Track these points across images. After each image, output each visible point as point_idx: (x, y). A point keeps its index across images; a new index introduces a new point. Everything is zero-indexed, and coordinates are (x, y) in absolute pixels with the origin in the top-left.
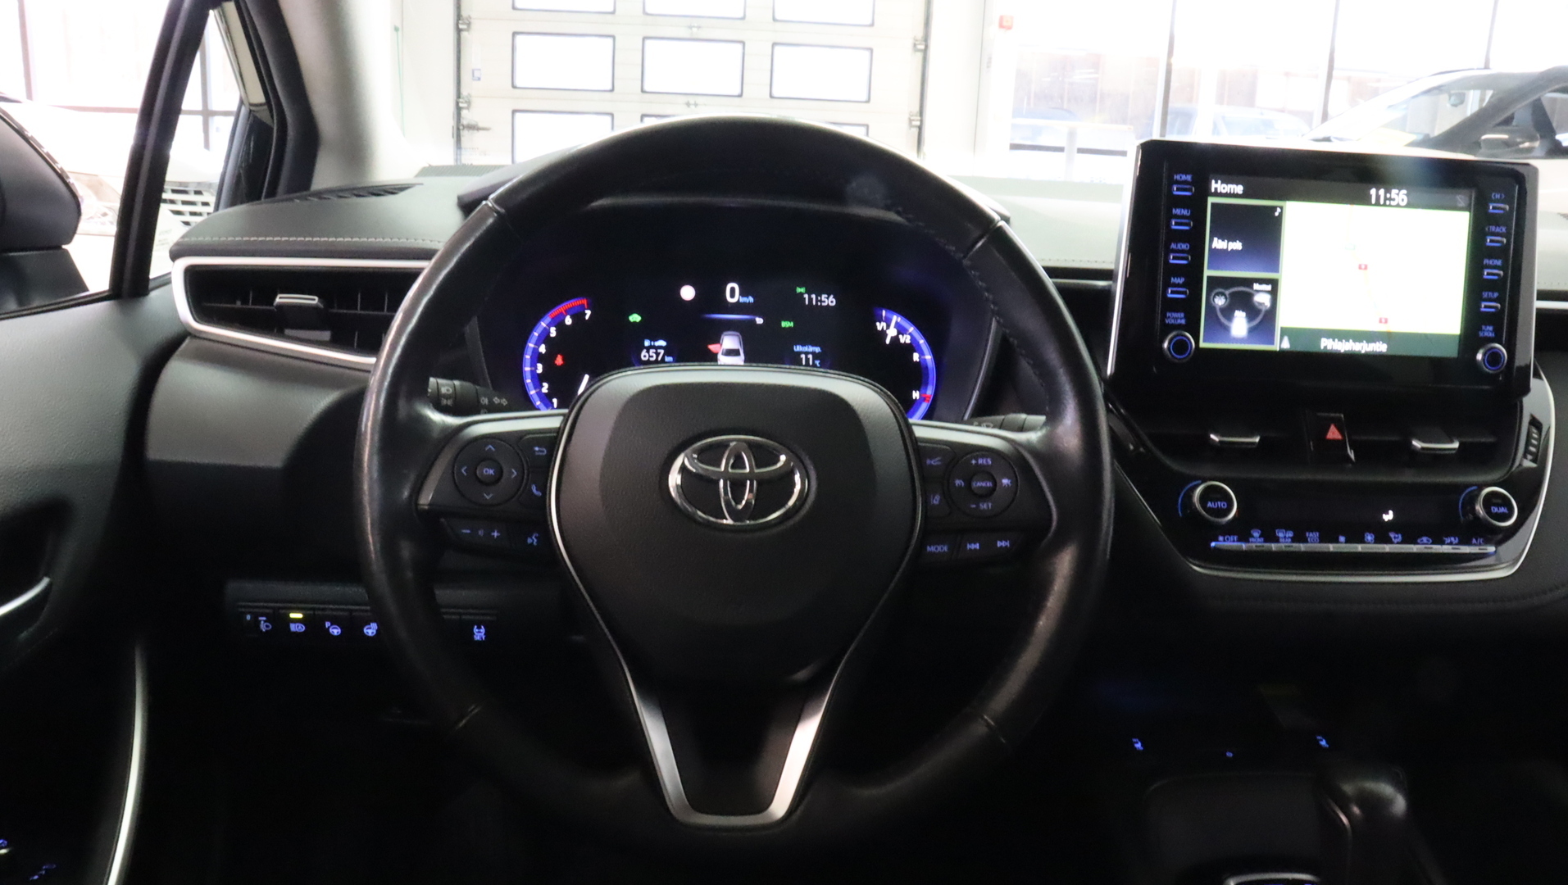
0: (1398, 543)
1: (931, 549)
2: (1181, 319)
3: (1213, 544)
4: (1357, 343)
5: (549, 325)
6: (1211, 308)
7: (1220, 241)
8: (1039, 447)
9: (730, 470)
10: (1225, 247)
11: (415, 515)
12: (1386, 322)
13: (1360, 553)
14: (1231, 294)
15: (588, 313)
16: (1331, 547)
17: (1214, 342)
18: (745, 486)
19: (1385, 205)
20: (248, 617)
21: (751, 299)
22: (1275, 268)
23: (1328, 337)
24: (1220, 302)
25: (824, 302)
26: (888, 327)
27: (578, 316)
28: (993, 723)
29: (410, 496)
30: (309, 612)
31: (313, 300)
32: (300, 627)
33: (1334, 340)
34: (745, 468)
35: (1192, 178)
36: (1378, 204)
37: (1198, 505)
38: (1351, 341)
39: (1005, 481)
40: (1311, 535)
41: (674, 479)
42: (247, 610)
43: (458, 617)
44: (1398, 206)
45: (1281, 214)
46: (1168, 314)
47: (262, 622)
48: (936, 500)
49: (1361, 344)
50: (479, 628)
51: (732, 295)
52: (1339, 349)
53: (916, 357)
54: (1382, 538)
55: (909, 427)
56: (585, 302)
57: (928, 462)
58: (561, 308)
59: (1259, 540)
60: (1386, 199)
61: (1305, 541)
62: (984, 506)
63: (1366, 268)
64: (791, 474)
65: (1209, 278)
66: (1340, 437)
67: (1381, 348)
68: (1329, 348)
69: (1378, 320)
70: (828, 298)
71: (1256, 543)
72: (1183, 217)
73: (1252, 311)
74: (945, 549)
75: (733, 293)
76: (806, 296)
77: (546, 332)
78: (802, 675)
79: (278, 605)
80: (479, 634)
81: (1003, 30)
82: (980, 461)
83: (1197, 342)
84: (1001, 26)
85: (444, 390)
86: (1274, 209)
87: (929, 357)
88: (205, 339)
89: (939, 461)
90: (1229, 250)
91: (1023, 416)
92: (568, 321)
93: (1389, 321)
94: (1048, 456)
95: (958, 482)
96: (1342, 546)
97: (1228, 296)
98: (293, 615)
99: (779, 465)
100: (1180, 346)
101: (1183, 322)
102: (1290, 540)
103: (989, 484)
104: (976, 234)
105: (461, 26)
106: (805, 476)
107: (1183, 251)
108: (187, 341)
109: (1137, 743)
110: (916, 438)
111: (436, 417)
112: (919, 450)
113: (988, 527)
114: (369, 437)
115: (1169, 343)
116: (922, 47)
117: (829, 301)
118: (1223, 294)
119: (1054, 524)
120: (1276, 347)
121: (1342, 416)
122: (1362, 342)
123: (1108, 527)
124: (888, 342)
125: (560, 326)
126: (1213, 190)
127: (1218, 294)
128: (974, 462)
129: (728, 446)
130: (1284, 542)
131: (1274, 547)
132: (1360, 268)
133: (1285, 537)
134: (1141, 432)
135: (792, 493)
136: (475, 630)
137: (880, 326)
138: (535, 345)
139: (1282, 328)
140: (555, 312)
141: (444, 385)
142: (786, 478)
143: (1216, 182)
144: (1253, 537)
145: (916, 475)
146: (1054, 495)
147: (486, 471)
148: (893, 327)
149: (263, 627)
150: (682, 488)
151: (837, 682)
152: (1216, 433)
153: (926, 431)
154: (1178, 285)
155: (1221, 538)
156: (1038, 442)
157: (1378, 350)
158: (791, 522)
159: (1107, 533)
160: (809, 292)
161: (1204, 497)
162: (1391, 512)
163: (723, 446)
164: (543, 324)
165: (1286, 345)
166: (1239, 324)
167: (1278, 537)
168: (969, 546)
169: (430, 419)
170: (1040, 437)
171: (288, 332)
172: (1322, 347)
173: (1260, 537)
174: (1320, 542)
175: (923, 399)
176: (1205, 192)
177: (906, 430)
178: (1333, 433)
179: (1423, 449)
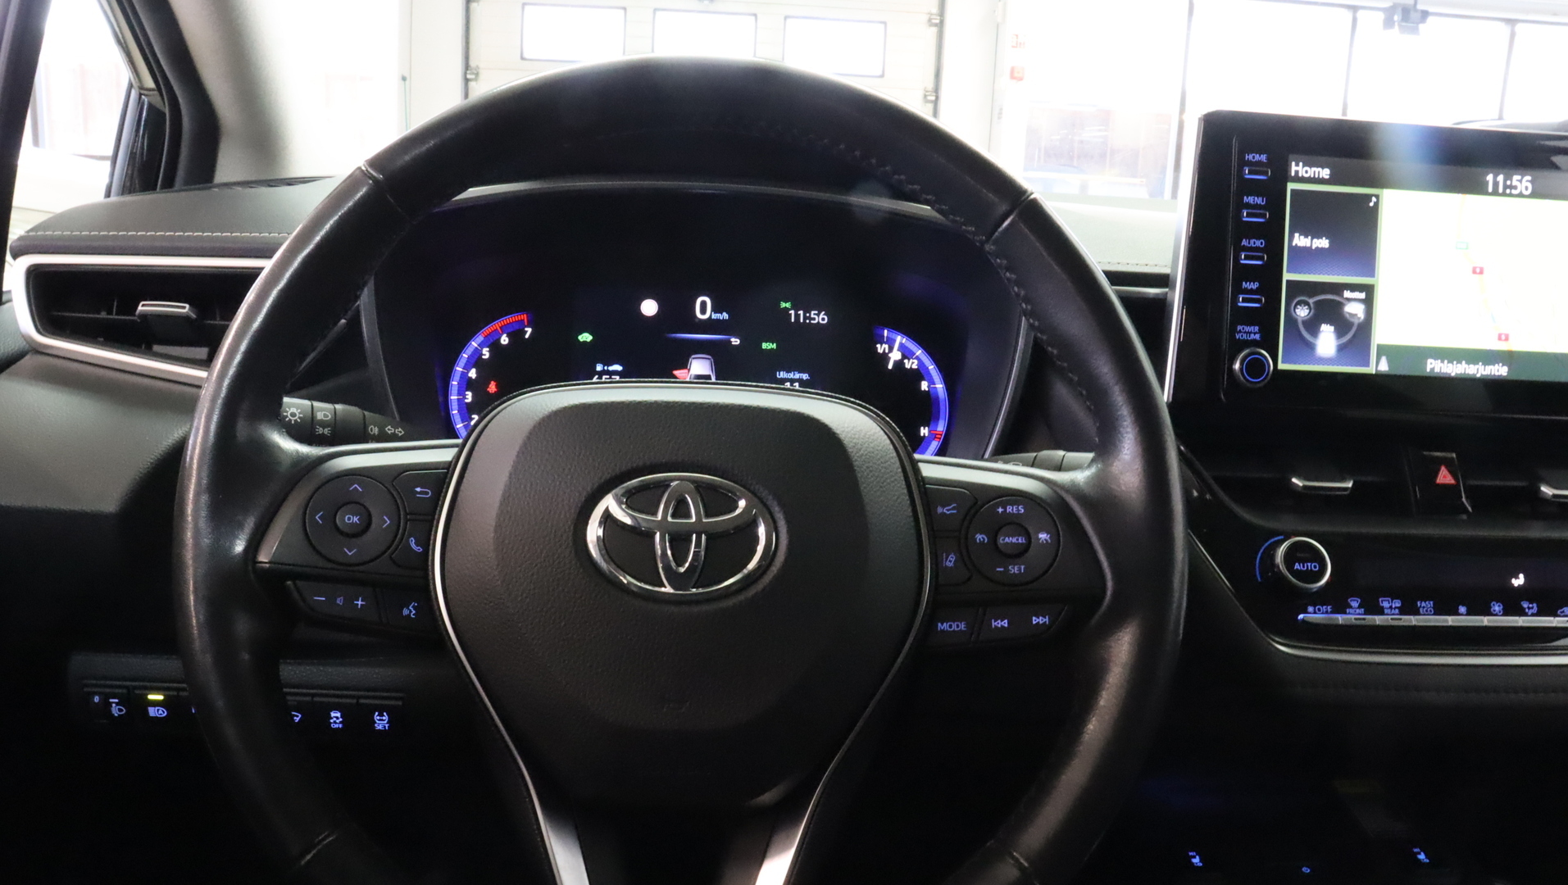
0: (1533, 615)
1: (943, 626)
2: (1255, 334)
3: (1301, 617)
4: (1472, 366)
5: (482, 345)
6: (1291, 320)
7: (1302, 237)
8: (1087, 490)
9: (670, 519)
10: (1308, 245)
11: (252, 576)
12: (1507, 339)
13: (1486, 627)
14: (1315, 303)
15: (529, 330)
16: (1450, 621)
17: (1295, 363)
18: (691, 541)
19: (1504, 194)
20: (97, 699)
21: (725, 316)
22: (1370, 270)
23: (1436, 359)
24: (1302, 312)
25: (814, 319)
26: (891, 349)
27: (517, 335)
28: (1026, 865)
29: (246, 550)
30: (171, 693)
31: (184, 309)
32: (160, 712)
33: (1442, 362)
34: (689, 516)
35: (1268, 159)
36: (1495, 193)
37: (1282, 567)
38: (1464, 362)
39: (1043, 536)
40: (1423, 604)
41: (594, 531)
42: (96, 690)
43: (355, 701)
44: (1521, 195)
45: (1377, 204)
46: (1239, 328)
47: (114, 705)
48: (950, 561)
49: (1477, 366)
50: (381, 715)
51: (703, 311)
52: (1449, 372)
53: (924, 386)
54: (1513, 609)
55: (914, 464)
56: (524, 317)
57: (940, 510)
58: (496, 325)
59: (1358, 611)
60: (1506, 187)
61: (1416, 612)
62: (1014, 570)
63: (1481, 272)
64: (754, 524)
65: (1288, 281)
66: (1453, 482)
67: (1500, 371)
68: (1437, 370)
69: (1497, 337)
70: (818, 315)
71: (1353, 616)
72: (1256, 206)
73: (1342, 325)
74: (962, 626)
75: (704, 308)
76: (792, 312)
77: (477, 353)
78: (768, 797)
79: (134, 684)
80: (381, 722)
81: (1015, 81)
82: (1009, 509)
83: (1275, 364)
84: (1013, 77)
85: (320, 416)
86: (1368, 197)
87: (940, 386)
88: (48, 355)
89: (953, 509)
90: (1313, 248)
91: (1061, 453)
92: (504, 340)
93: (1510, 338)
94: (1101, 502)
95: (979, 537)
96: (1461, 619)
97: (1312, 305)
98: (151, 697)
99: (738, 511)
100: (1255, 366)
101: (1257, 337)
102: (1397, 611)
103: (1022, 540)
104: (1003, 208)
105: (469, 76)
106: (773, 527)
107: (1257, 249)
108: (27, 357)
109: (1194, 857)
110: (923, 478)
111: (288, 445)
112: (926, 494)
113: (1018, 597)
114: (194, 473)
115: (1242, 364)
116: (933, 98)
117: (820, 318)
118: (1306, 303)
119: (1109, 593)
120: (1371, 370)
121: (1454, 455)
122: (1478, 364)
123: (1181, 598)
124: (890, 366)
125: (495, 346)
126: (1293, 174)
127: (1299, 303)
128: (1000, 510)
129: (669, 486)
130: (1389, 616)
131: (1378, 620)
132: (1474, 272)
133: (1391, 607)
134: (1206, 474)
135: (754, 552)
136: (376, 717)
137: (881, 348)
138: (463, 369)
139: (1378, 346)
140: (488, 329)
141: (322, 410)
142: (746, 531)
143: (1297, 165)
144: (1351, 607)
145: (924, 531)
146: (1108, 556)
147: (349, 519)
148: (896, 349)
149: (115, 711)
150: (603, 543)
151: (816, 806)
152: (1299, 477)
153: (934, 469)
154: (1251, 292)
155: (1311, 609)
156: (1087, 483)
157: (1497, 374)
158: (751, 592)
159: (1180, 607)
160: (796, 308)
161: (1290, 558)
162: (1521, 576)
163: (663, 485)
164: (474, 344)
165: (1384, 367)
166: (1327, 341)
167: (1383, 608)
168: (994, 624)
169: (279, 448)
170: (1088, 477)
171: (156, 348)
172: (1428, 370)
173: (1359, 607)
174: (1434, 614)
175: (933, 436)
176: (1283, 176)
177: (910, 470)
178: (1444, 477)
179: (1555, 496)
